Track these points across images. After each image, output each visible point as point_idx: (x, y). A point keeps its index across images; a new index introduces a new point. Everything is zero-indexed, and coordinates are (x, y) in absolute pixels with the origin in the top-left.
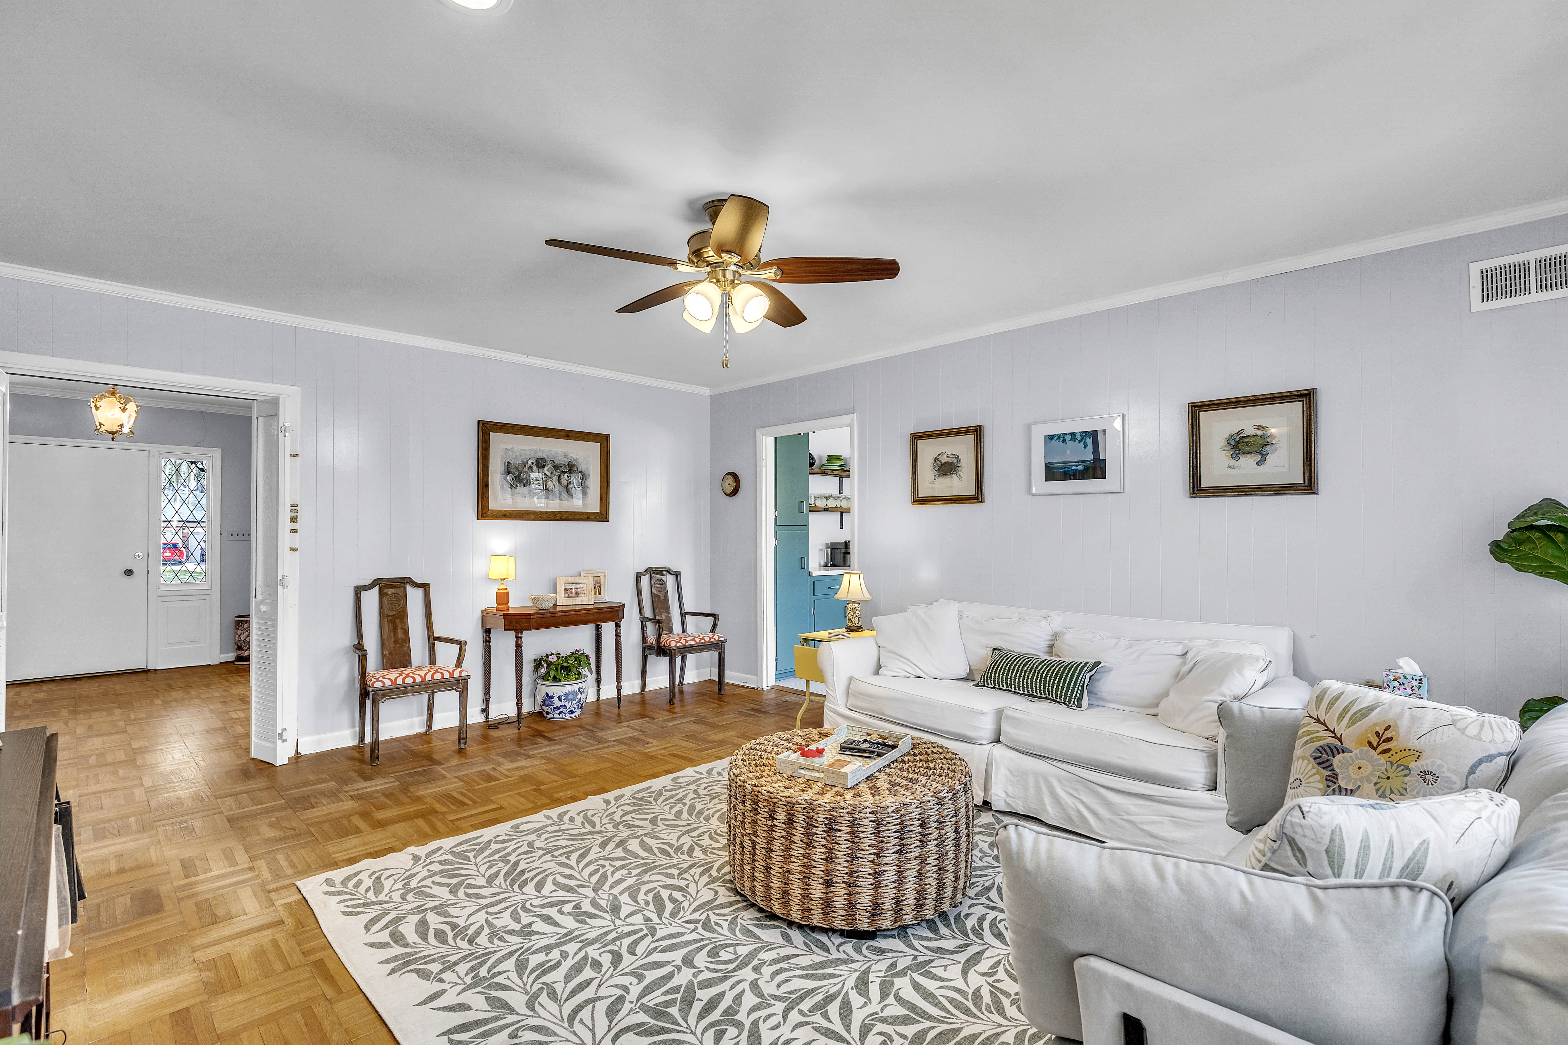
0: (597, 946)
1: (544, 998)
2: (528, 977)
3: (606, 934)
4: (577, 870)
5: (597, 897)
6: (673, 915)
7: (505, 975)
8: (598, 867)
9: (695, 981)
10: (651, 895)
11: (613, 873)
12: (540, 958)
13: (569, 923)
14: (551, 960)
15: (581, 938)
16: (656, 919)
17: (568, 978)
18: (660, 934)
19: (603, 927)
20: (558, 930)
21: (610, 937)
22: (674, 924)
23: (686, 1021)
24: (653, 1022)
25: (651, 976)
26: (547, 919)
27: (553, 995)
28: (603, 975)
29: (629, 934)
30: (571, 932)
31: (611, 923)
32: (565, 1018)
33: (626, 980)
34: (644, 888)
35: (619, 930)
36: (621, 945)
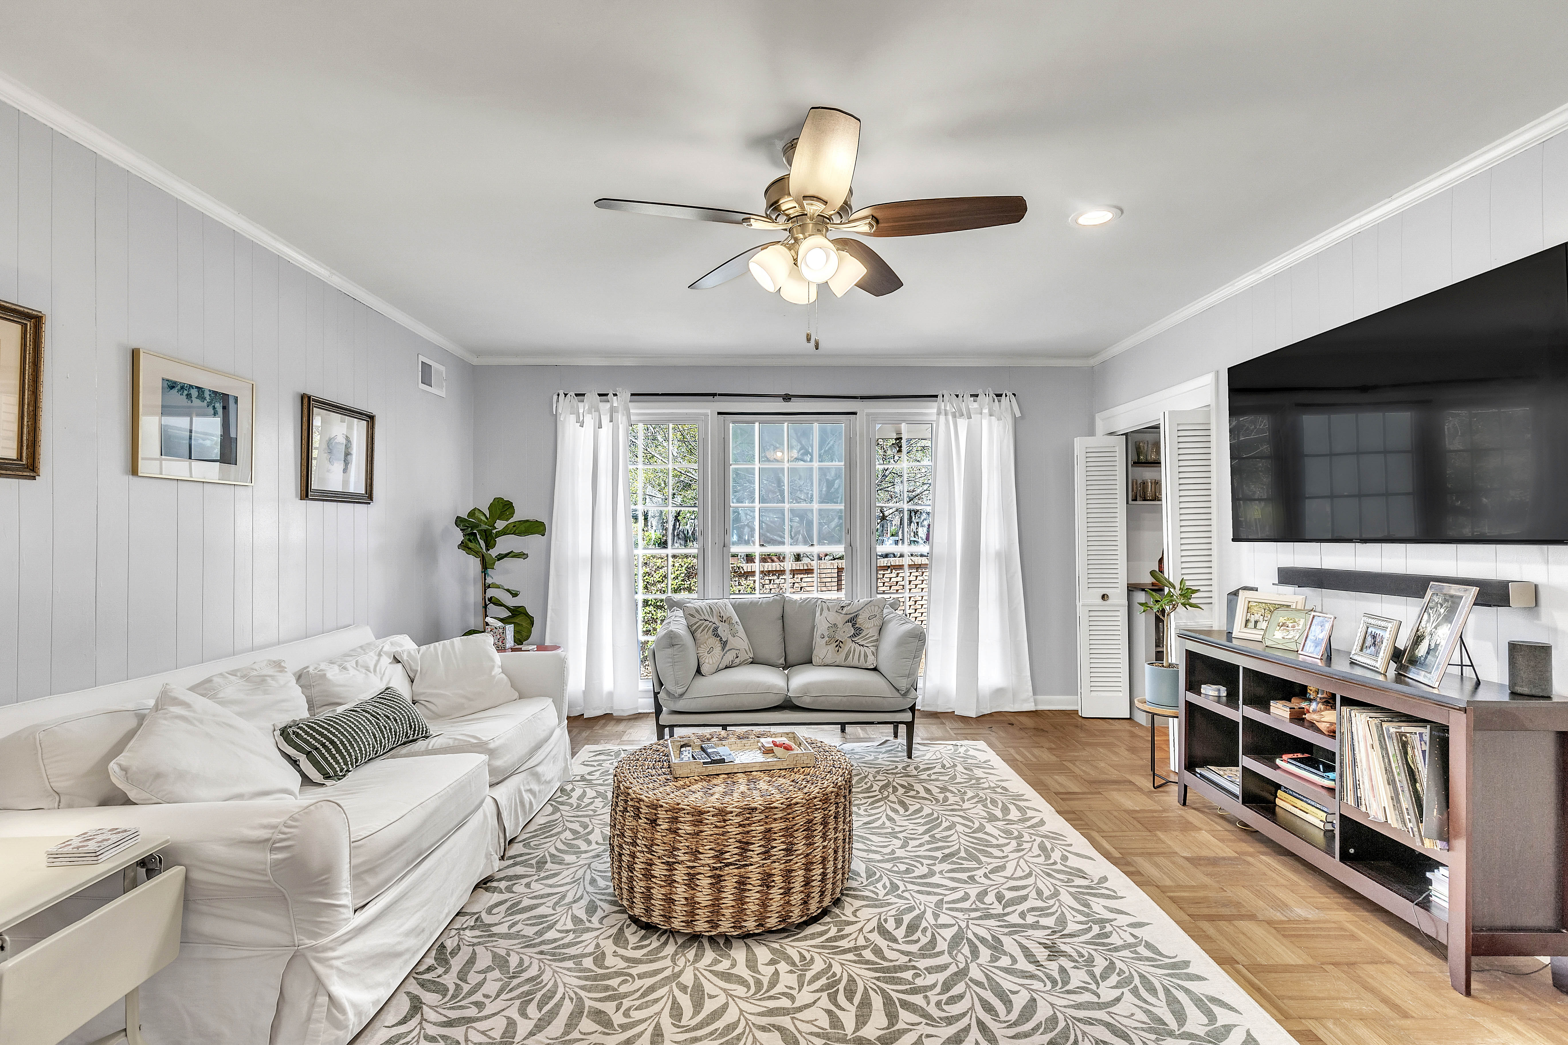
0: (992, 911)
1: (1047, 893)
2: (1057, 911)
3: (980, 918)
4: (974, 1015)
5: (969, 961)
6: (911, 909)
7: (1076, 919)
8: (945, 1007)
9: (937, 862)
10: (915, 937)
11: (934, 986)
12: (1044, 921)
13: (1008, 943)
14: (1035, 916)
15: (1003, 924)
16: (929, 912)
17: (1025, 898)
18: (935, 899)
19: (979, 925)
20: (1025, 942)
21: (978, 914)
22: (918, 902)
23: (960, 848)
24: (979, 855)
25: (964, 876)
26: (1030, 956)
27: (1039, 893)
28: (998, 888)
29: (961, 910)
30: (1010, 934)
31: (971, 926)
32: (1034, 875)
33: (983, 880)
34: (914, 948)
35: (966, 916)
36: (972, 904)
